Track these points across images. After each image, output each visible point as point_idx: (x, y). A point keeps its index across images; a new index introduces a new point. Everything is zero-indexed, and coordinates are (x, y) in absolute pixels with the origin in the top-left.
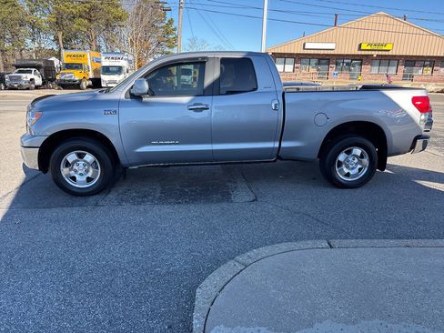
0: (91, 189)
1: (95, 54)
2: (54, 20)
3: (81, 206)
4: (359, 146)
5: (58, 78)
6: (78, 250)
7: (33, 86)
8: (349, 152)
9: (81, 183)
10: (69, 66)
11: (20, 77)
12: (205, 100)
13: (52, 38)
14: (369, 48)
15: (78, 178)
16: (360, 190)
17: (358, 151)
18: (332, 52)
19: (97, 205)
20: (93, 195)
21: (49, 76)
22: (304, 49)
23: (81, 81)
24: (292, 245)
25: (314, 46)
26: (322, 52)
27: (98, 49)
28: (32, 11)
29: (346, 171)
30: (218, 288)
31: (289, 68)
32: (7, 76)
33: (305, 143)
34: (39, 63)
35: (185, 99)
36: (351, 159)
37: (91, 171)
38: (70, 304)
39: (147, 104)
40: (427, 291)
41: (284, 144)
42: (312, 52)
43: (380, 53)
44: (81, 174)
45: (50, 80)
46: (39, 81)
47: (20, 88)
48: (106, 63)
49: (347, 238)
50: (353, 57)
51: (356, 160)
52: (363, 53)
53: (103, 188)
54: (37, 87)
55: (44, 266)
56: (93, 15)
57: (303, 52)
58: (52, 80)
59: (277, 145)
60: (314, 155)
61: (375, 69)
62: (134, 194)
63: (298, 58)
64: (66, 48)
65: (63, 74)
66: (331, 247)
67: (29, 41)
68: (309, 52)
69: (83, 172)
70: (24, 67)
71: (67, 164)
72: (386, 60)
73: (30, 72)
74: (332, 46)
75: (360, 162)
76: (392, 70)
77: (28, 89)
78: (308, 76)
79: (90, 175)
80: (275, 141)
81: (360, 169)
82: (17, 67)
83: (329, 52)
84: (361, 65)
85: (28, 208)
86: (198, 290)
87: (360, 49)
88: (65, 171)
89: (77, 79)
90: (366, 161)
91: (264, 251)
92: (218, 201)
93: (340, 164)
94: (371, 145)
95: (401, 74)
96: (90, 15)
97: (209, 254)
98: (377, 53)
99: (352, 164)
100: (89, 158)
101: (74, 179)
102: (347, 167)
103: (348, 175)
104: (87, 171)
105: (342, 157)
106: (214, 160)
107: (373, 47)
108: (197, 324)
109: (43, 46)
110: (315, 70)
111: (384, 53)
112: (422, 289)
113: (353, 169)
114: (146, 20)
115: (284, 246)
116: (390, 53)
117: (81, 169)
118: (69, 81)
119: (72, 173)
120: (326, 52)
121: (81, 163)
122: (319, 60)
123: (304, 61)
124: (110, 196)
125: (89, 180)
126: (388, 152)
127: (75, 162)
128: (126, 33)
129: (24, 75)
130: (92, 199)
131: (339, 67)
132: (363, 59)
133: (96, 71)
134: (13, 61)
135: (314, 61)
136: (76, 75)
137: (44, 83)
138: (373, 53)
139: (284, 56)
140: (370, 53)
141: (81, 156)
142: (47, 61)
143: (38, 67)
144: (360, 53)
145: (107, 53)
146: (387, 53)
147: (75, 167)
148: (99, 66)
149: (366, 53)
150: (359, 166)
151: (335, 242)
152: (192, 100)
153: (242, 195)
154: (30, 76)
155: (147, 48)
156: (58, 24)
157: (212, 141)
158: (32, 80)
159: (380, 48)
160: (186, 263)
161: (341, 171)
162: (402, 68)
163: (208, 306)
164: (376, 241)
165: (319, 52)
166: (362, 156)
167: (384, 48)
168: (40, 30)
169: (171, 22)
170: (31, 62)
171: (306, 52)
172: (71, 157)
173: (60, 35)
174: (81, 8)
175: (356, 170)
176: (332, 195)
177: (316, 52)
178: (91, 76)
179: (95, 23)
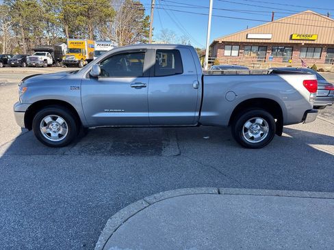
0: (61, 143)
1: (91, 42)
2: (63, 17)
3: (52, 154)
4: (261, 116)
5: (63, 59)
6: (39, 186)
7: (46, 64)
8: (253, 121)
9: (55, 138)
10: (71, 51)
11: (37, 58)
12: (144, 80)
13: (61, 30)
14: (299, 38)
15: (52, 134)
16: (261, 150)
17: (260, 121)
18: (269, 41)
19: (63, 154)
20: (62, 147)
21: (58, 57)
22: (247, 38)
23: (79, 61)
24: (190, 190)
25: (255, 36)
26: (261, 41)
27: (94, 38)
28: (47, 11)
29: (251, 135)
30: (123, 220)
31: (235, 53)
32: (27, 57)
33: (220, 113)
34: (51, 48)
35: (130, 79)
36: (255, 126)
37: (62, 129)
38: (22, 225)
39: (101, 82)
40: (278, 230)
41: (203, 114)
42: (253, 41)
43: (307, 42)
44: (55, 132)
45: (58, 60)
46: (50, 61)
47: (37, 66)
48: (98, 48)
49: (237, 187)
50: (286, 45)
51: (259, 127)
52: (294, 42)
53: (70, 142)
54: (49, 66)
55: (13, 196)
56: (90, 13)
57: (246, 41)
58: (60, 61)
59: (197, 114)
60: (226, 122)
61: (303, 55)
62: (92, 147)
63: (242, 46)
64: (70, 37)
65: (67, 56)
66: (219, 193)
67: (45, 32)
68: (251, 41)
69: (56, 130)
70: (40, 51)
71: (45, 125)
72: (312, 47)
73: (44, 54)
74: (269, 36)
75: (262, 129)
76: (317, 55)
77: (42, 67)
78: (250, 59)
79: (60, 132)
80: (195, 111)
81: (262, 135)
82: (36, 51)
83: (267, 41)
84: (292, 51)
85: (15, 154)
86: (109, 220)
87: (291, 38)
88: (43, 130)
89: (77, 60)
90: (266, 128)
91: (168, 193)
92: (152, 155)
93: (246, 130)
94: (270, 116)
95: (324, 58)
96: (88, 13)
97: (130, 194)
98: (305, 42)
99: (255, 130)
100: (60, 120)
101: (49, 134)
102: (252, 132)
103: (252, 138)
104: (59, 130)
105: (248, 124)
106: (150, 124)
107: (302, 38)
108: (99, 245)
109: (55, 35)
110: (255, 55)
111: (310, 42)
112: (275, 228)
113: (256, 133)
114: (130, 16)
115: (183, 191)
116: (315, 42)
117: (54, 128)
118: (72, 61)
119: (48, 131)
120: (264, 41)
121: (55, 124)
122: (259, 47)
123: (246, 48)
124: (75, 148)
125: (60, 136)
126: (284, 122)
127: (50, 123)
128: (114, 26)
129: (40, 57)
130: (61, 150)
131: (274, 53)
132: (293, 47)
133: (91, 55)
134: (33, 47)
135: (255, 49)
136: (76, 57)
137: (54, 63)
138: (302, 42)
139: (231, 44)
140: (299, 42)
141: (54, 119)
142: (56, 47)
143: (50, 51)
144: (291, 42)
145: (101, 41)
146: (313, 42)
147: (50, 126)
148: (92, 51)
149: (296, 42)
150: (261, 132)
151: (223, 190)
152: (135, 80)
153: (170, 151)
154: (44, 58)
155: (130, 38)
156: (66, 20)
157: (148, 111)
158: (45, 60)
159: (307, 38)
160: (112, 200)
161: (247, 135)
162: (324, 54)
163: (111, 232)
164: (254, 190)
165: (258, 41)
166: (264, 124)
167: (310, 38)
168: (53, 24)
169: (148, 18)
170: (45, 47)
171: (248, 41)
172: (48, 119)
173: (67, 28)
174: (81, 8)
175: (259, 135)
176: (239, 153)
177: (256, 41)
178: (87, 58)
179: (92, 19)
